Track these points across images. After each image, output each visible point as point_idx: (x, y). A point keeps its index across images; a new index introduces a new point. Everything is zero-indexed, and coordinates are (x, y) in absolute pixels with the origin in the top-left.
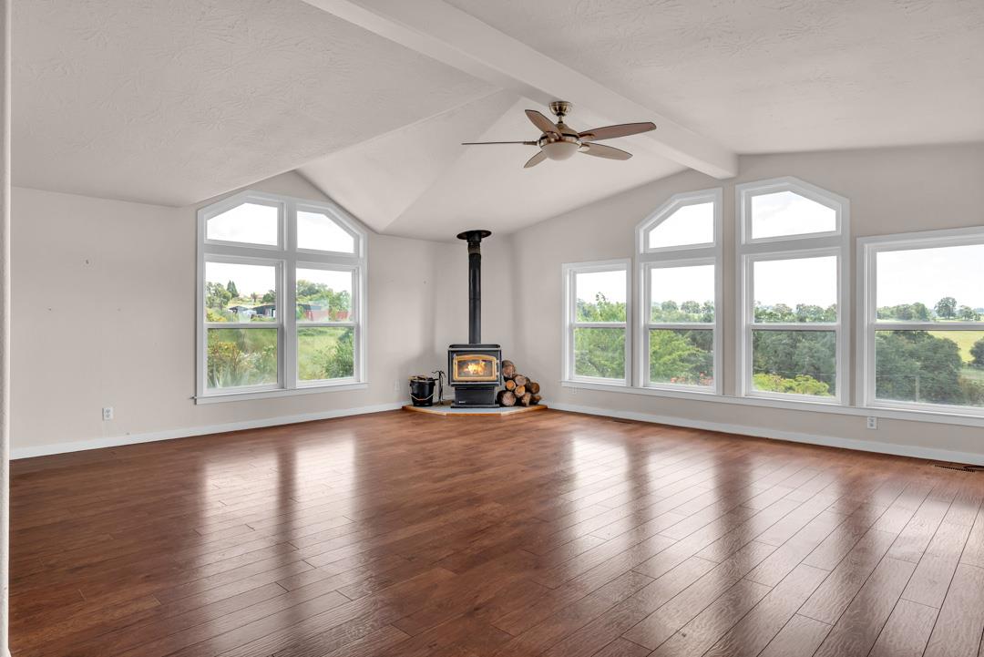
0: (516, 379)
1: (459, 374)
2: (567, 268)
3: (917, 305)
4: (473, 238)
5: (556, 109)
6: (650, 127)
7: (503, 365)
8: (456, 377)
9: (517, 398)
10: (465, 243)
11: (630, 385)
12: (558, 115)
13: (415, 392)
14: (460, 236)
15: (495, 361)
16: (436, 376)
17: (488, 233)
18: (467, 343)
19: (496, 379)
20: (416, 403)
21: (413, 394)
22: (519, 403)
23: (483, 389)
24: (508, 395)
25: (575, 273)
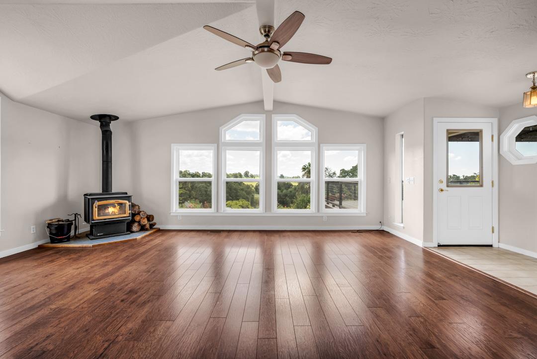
0: (141, 214)
1: (99, 215)
2: (174, 147)
3: (239, 173)
4: (105, 120)
5: (265, 31)
6: (326, 61)
7: (133, 206)
8: (96, 217)
9: (141, 226)
10: (98, 123)
11: (216, 211)
12: (265, 36)
13: (54, 232)
14: (93, 117)
15: (127, 203)
16: (72, 218)
17: (116, 118)
18: (101, 191)
19: (128, 215)
20: (53, 241)
21: (51, 233)
22: (143, 228)
23: (118, 223)
24: (136, 224)
25: (179, 150)
